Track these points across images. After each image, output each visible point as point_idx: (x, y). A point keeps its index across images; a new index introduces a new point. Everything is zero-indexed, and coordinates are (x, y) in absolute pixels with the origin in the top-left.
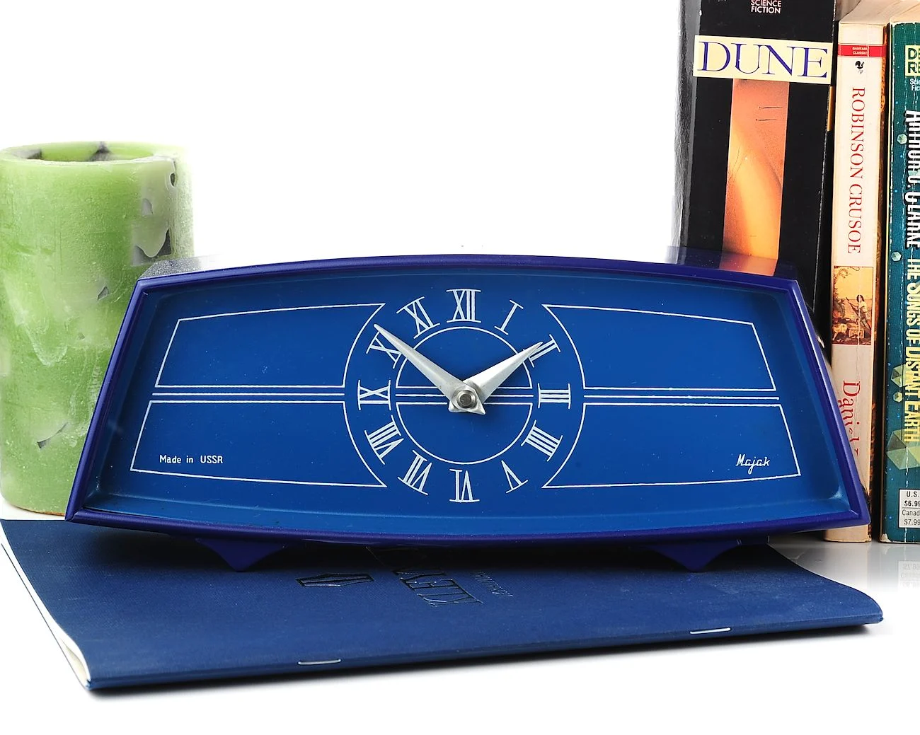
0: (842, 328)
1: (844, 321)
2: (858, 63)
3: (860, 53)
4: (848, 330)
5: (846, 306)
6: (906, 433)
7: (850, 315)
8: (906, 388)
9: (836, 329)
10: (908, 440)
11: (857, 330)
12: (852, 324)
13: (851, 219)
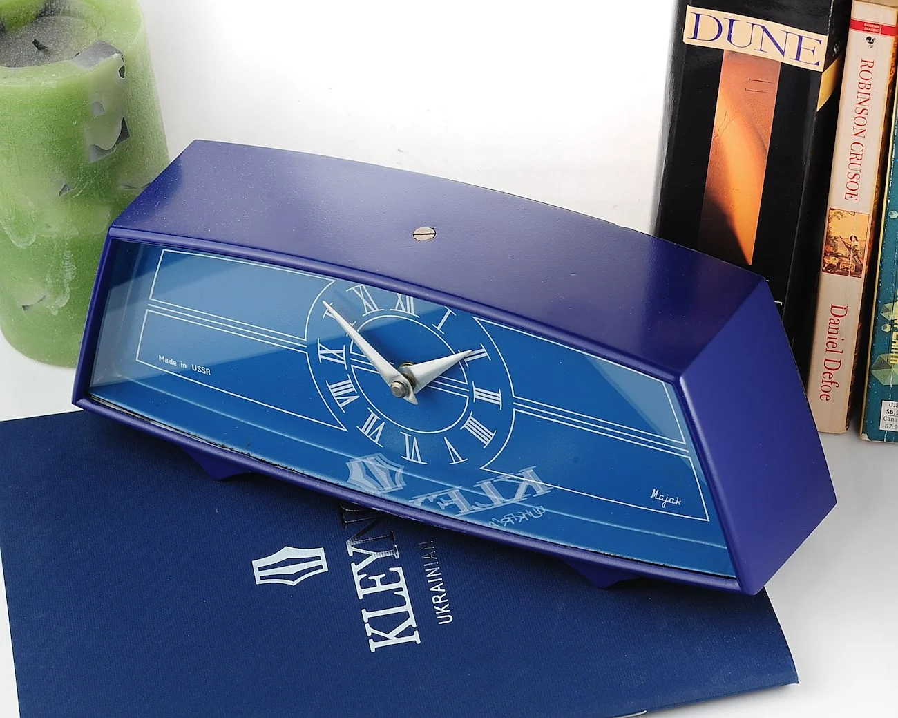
0: (833, 260)
1: (836, 255)
2: (869, 38)
3: (872, 30)
4: (839, 263)
5: (839, 242)
6: (892, 356)
7: (842, 250)
8: (895, 322)
9: (827, 261)
10: (894, 362)
11: (849, 264)
12: (844, 259)
13: (850, 171)
